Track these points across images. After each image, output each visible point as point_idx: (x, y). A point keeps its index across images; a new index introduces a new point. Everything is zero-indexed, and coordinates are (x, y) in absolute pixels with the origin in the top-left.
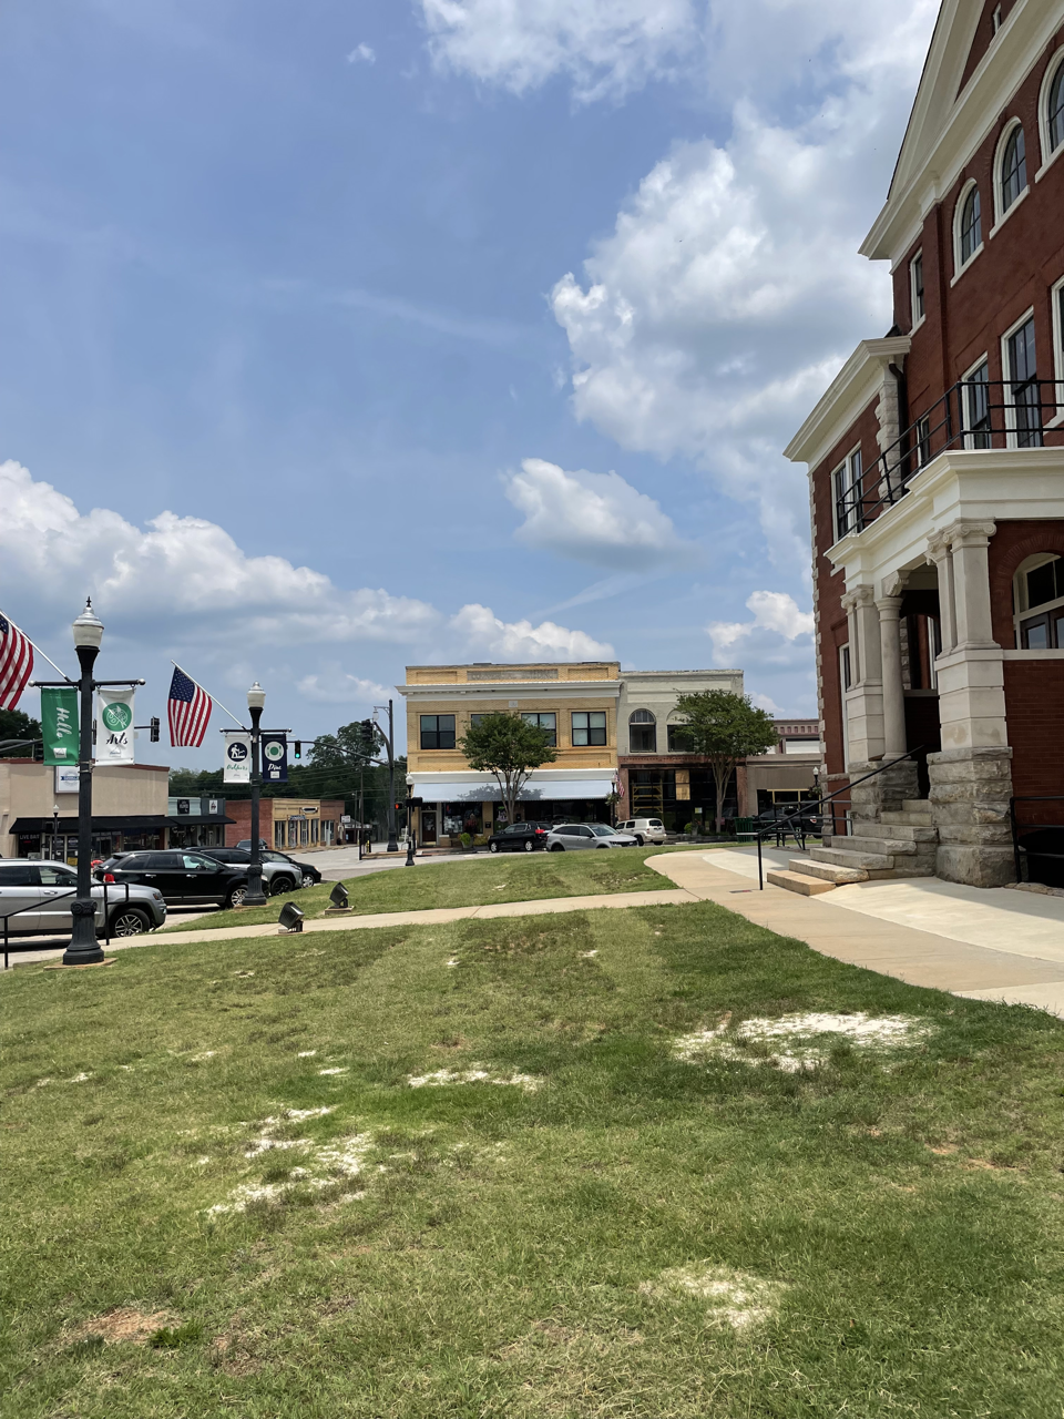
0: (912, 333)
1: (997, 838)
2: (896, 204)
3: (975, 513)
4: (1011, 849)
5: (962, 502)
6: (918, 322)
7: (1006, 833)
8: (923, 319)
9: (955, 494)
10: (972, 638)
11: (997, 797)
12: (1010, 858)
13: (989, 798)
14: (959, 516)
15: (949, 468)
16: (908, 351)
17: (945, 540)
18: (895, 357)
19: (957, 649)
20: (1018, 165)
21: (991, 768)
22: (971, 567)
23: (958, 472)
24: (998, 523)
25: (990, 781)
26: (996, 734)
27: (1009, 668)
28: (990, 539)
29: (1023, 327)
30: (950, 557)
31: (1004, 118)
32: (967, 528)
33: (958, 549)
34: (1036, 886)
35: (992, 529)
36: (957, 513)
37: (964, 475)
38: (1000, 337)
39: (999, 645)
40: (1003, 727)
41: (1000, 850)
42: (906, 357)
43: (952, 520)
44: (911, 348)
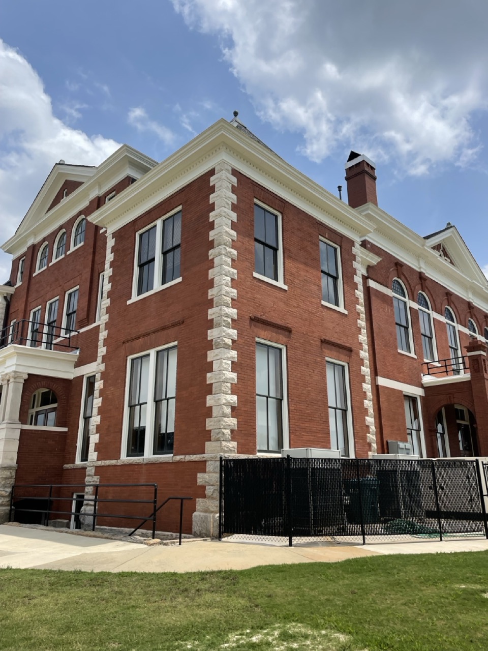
0: (16, 287)
1: (4, 503)
2: (18, 237)
3: (20, 369)
4: (9, 508)
5: (16, 364)
6: (19, 284)
7: (8, 501)
8: (21, 283)
9: (14, 360)
10: (10, 418)
11: (7, 485)
12: (7, 511)
13: (4, 486)
14: (14, 370)
15: (13, 351)
16: (13, 293)
17: (7, 378)
18: (7, 293)
19: (4, 422)
20: (63, 245)
21: (7, 473)
22: (15, 390)
23: (17, 353)
24: (29, 375)
25: (6, 478)
26: (12, 459)
27: (23, 432)
28: (25, 380)
29: (55, 302)
30: (8, 384)
31: (61, 228)
32: (16, 375)
33: (11, 383)
34: (15, 523)
35: (26, 377)
36: (13, 368)
37: (19, 355)
38: (46, 302)
39: (20, 423)
40: (15, 456)
41: (4, 508)
42: (12, 295)
43: (11, 371)
44: (15, 292)
